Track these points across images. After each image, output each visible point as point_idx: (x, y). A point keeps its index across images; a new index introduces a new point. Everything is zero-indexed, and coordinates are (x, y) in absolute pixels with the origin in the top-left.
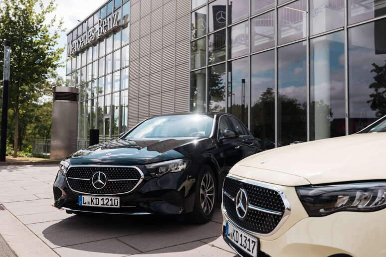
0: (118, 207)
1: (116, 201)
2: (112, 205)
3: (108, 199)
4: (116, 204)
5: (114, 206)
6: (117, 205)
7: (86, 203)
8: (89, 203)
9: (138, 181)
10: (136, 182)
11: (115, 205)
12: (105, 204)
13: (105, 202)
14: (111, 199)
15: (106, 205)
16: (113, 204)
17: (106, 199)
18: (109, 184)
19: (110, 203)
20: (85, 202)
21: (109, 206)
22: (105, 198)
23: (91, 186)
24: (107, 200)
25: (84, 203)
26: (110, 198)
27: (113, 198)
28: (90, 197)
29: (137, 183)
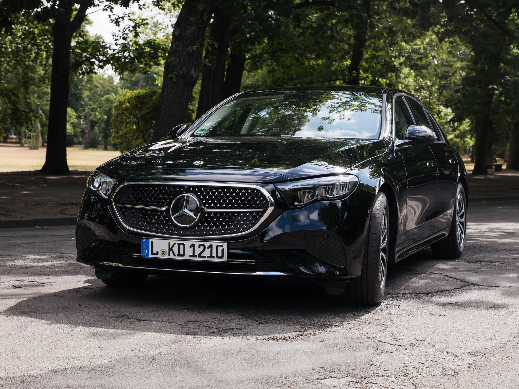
0: (224, 260)
1: (220, 249)
2: (211, 257)
3: (204, 246)
4: (220, 255)
5: (216, 259)
6: (222, 257)
7: (157, 253)
8: (163, 253)
9: (264, 212)
10: (259, 215)
11: (218, 257)
12: (197, 254)
13: (198, 251)
14: (211, 246)
15: (200, 256)
16: (214, 254)
17: (200, 246)
18: (206, 219)
19: (207, 253)
20: (155, 251)
21: (206, 259)
22: (197, 244)
23: (167, 222)
24: (202, 248)
25: (152, 253)
26: (207, 244)
27: (215, 244)
28: (168, 241)
29: (260, 217)
